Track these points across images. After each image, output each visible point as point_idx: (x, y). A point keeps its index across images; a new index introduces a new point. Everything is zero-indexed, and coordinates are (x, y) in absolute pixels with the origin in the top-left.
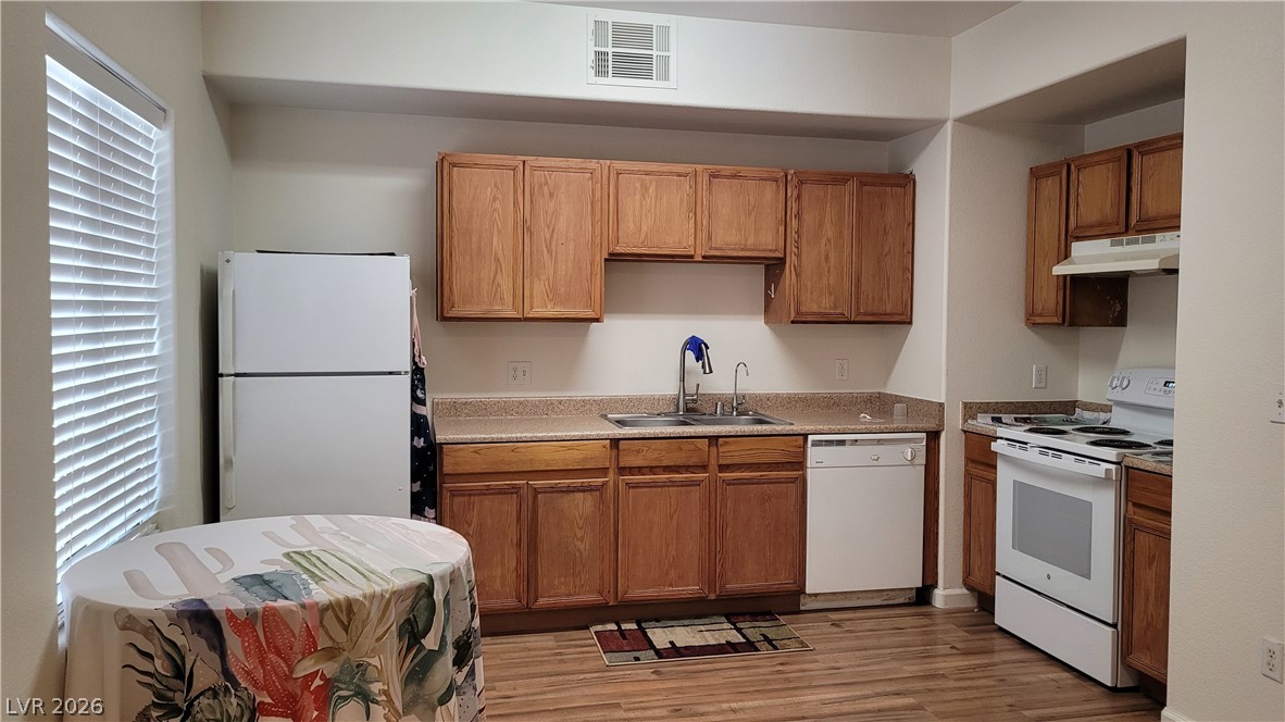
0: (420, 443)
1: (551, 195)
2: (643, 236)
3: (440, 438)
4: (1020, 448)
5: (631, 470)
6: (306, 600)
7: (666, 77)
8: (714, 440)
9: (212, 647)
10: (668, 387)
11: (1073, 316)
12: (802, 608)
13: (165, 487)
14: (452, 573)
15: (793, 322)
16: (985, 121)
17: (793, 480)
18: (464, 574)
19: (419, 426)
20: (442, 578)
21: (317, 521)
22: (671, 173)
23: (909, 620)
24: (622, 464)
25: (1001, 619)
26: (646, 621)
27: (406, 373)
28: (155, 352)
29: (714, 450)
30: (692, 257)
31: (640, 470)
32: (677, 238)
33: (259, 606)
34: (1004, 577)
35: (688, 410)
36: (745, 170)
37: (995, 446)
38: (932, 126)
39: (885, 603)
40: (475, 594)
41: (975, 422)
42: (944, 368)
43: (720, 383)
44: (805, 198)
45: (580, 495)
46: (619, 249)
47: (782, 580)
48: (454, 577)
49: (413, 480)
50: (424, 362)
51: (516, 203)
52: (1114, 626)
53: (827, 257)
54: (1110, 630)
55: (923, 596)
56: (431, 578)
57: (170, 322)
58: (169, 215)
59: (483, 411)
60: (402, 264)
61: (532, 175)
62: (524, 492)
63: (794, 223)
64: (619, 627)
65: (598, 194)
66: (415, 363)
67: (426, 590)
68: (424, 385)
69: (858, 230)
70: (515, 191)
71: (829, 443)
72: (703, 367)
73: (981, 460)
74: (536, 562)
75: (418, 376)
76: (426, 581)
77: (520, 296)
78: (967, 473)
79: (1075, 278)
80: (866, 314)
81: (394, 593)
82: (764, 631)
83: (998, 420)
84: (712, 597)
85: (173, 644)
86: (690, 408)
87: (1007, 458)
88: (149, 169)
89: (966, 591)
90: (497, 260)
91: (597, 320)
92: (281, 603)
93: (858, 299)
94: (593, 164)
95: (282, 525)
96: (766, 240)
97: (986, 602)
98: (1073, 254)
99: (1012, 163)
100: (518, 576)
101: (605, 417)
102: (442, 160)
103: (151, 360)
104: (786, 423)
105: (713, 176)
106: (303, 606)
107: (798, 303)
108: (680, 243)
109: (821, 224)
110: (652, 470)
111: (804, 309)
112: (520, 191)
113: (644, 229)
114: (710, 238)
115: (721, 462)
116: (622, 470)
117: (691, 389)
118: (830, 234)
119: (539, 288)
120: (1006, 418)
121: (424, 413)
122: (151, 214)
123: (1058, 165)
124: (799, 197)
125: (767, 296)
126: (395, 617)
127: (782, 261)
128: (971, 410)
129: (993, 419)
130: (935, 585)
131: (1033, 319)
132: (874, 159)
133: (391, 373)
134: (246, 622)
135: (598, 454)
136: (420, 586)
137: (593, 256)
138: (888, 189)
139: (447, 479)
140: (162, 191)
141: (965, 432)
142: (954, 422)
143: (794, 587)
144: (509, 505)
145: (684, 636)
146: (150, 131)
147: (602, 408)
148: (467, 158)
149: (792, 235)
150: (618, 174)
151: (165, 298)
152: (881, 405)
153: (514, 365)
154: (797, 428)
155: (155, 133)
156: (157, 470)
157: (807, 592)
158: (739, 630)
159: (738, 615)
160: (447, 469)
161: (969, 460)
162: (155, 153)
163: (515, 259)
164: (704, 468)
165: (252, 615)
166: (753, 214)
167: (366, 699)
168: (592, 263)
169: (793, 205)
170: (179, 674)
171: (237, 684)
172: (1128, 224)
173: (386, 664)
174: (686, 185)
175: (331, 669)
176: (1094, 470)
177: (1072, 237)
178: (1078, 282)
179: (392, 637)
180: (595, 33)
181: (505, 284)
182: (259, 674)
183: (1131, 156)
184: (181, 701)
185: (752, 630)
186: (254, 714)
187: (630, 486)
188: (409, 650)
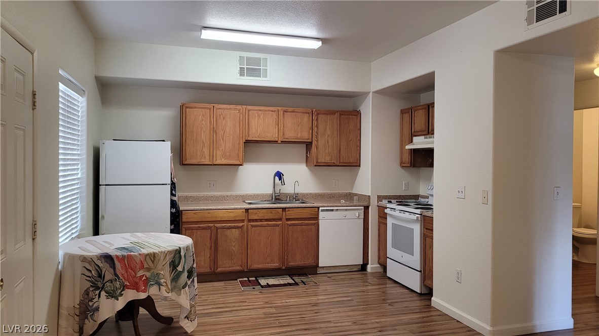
0: (174, 210)
1: (224, 118)
2: (258, 133)
3: (181, 208)
4: (394, 211)
5: (253, 220)
6: (140, 252)
7: (266, 77)
8: (284, 209)
9: (111, 267)
10: (270, 191)
11: (414, 164)
12: (318, 272)
13: (82, 225)
14: (187, 247)
15: (315, 166)
16: (384, 93)
17: (314, 224)
18: (191, 248)
19: (173, 204)
20: (183, 248)
21: (139, 234)
22: (269, 110)
23: (357, 276)
24: (250, 218)
25: (389, 274)
26: (259, 277)
27: (169, 184)
28: (79, 176)
29: (284, 213)
30: (277, 141)
31: (256, 220)
32: (271, 134)
33: (126, 254)
34: (390, 259)
35: (276, 199)
36: (296, 109)
37: (386, 211)
38: (365, 95)
39: (349, 270)
40: (194, 256)
41: (381, 203)
42: (370, 183)
43: (288, 188)
44: (319, 121)
45: (234, 230)
46: (249, 139)
47: (310, 262)
48: (187, 248)
49: (171, 225)
50: (175, 180)
51: (210, 122)
52: (420, 271)
53: (328, 142)
54: (419, 273)
55: (363, 267)
56: (180, 248)
57: (85, 166)
58: (85, 128)
59: (198, 199)
60: (167, 145)
61: (216, 111)
62: (213, 228)
63: (315, 129)
64: (248, 279)
65: (241, 118)
66: (172, 181)
67: (178, 251)
68: (175, 189)
69: (339, 132)
70: (210, 117)
71: (327, 210)
72: (282, 182)
73: (383, 217)
74: (217, 255)
75: (173, 185)
76: (179, 249)
77: (212, 156)
78: (379, 221)
79: (414, 150)
80: (343, 163)
81: (168, 251)
82: (302, 279)
83: (390, 202)
84: (284, 268)
85: (98, 266)
86: (277, 198)
87: (391, 215)
88: (79, 111)
89: (379, 266)
90: (203, 143)
91: (241, 165)
92: (132, 253)
93: (340, 157)
94: (239, 107)
95: (127, 235)
96: (305, 135)
97: (385, 267)
98: (414, 141)
99: (394, 108)
100: (210, 260)
101: (244, 202)
102: (183, 106)
103: (78, 179)
104: (311, 203)
105: (285, 111)
106: (140, 254)
107: (317, 159)
108: (272, 136)
109: (326, 129)
110: (261, 220)
111: (319, 161)
112: (212, 117)
113: (259, 131)
114: (284, 134)
115: (287, 217)
116: (250, 221)
117: (277, 191)
118: (329, 134)
119: (219, 153)
120: (393, 201)
121: (175, 199)
122: (79, 127)
123: (409, 109)
124: (317, 120)
125: (307, 156)
126: (169, 259)
127: (311, 143)
128: (380, 198)
129: (388, 201)
130: (368, 264)
131: (402, 165)
132: (347, 105)
133: (163, 184)
134: (122, 259)
135: (240, 214)
136: (177, 250)
137: (240, 141)
138: (351, 116)
139: (184, 224)
140: (83, 119)
141: (378, 206)
142: (374, 203)
143: (314, 264)
144: (207, 233)
145: (271, 281)
146: (79, 98)
147: (243, 198)
148: (192, 105)
149: (315, 134)
150: (249, 111)
151: (82, 157)
152: (349, 197)
153: (210, 182)
154: (315, 205)
155: (80, 99)
156: (79, 219)
157: (320, 266)
158: (293, 280)
159: (293, 275)
160: (184, 220)
161: (380, 217)
162: (80, 106)
163: (210, 142)
164: (280, 219)
165: (124, 257)
166: (300, 127)
167: (159, 284)
168: (239, 144)
169: (315, 123)
170: (100, 276)
171: (119, 278)
172: (429, 131)
173: (166, 274)
174: (275, 114)
175: (148, 274)
176: (414, 217)
177: (413, 135)
178: (415, 151)
179: (167, 266)
180: (240, 61)
181: (206, 152)
182: (126, 275)
183: (429, 108)
184: (100, 285)
185: (297, 279)
186: (124, 287)
187: (253, 226)
188: (173, 270)
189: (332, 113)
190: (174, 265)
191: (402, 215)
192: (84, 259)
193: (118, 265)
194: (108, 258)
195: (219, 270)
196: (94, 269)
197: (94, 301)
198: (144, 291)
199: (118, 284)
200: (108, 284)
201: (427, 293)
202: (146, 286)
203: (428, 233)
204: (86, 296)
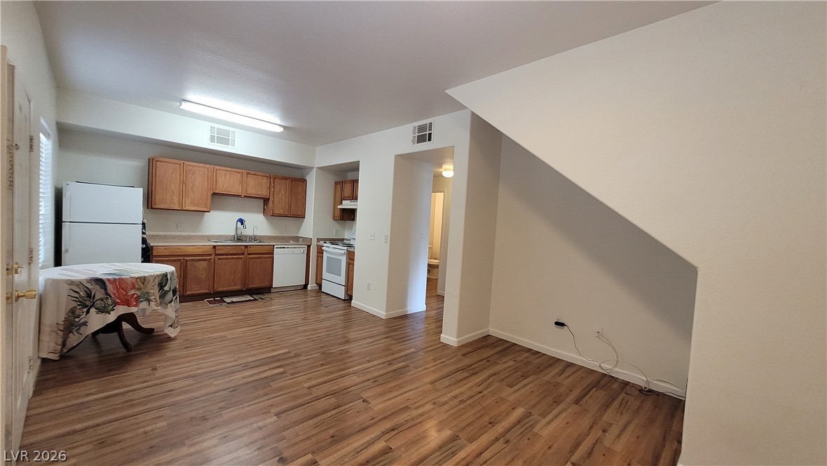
0: (144, 246)
1: (194, 174)
3: (151, 245)
4: (328, 248)
5: (219, 255)
6: (131, 276)
7: (233, 145)
8: (246, 246)
9: (102, 288)
10: (233, 233)
11: (342, 218)
12: (272, 291)
14: (172, 272)
15: (271, 216)
17: (270, 258)
19: (144, 241)
20: (168, 273)
22: (235, 172)
23: (301, 292)
24: (216, 253)
25: (323, 290)
26: (223, 297)
27: (140, 224)
29: (246, 249)
30: (241, 196)
31: (222, 255)
32: (236, 190)
33: (117, 278)
34: (324, 280)
35: (238, 239)
36: (258, 173)
37: (323, 248)
38: (310, 169)
39: (295, 289)
41: (319, 243)
42: (312, 230)
43: (248, 231)
44: (276, 182)
45: (202, 262)
46: (216, 192)
47: (266, 284)
50: (145, 221)
51: (180, 175)
53: (282, 199)
54: (344, 287)
55: (305, 287)
56: (165, 273)
59: (165, 238)
60: (140, 191)
61: (186, 167)
62: (183, 261)
63: (272, 189)
64: (215, 299)
65: (210, 175)
66: (143, 221)
68: (145, 229)
69: (291, 193)
70: (180, 171)
71: (281, 248)
72: (243, 227)
73: (320, 252)
75: (143, 224)
77: (181, 203)
78: (317, 256)
80: (292, 214)
81: (156, 275)
82: (260, 297)
84: (245, 290)
85: (88, 288)
87: (326, 251)
89: (316, 284)
90: (173, 191)
91: (208, 212)
92: (124, 277)
93: (290, 210)
94: (208, 166)
95: (105, 265)
96: (264, 193)
97: (320, 286)
98: (343, 203)
99: (331, 180)
101: (211, 240)
102: (150, 159)
104: (267, 243)
105: (248, 174)
107: (273, 211)
109: (280, 190)
110: (227, 255)
112: (182, 172)
113: (225, 187)
114: (246, 191)
115: (248, 253)
116: (216, 255)
117: (239, 233)
118: (283, 193)
119: (188, 201)
120: (327, 242)
121: (145, 237)
123: (340, 182)
124: (274, 182)
125: (264, 208)
126: (157, 281)
127: (268, 199)
128: (319, 240)
129: (324, 242)
130: (308, 284)
131: (334, 218)
132: (297, 174)
133: (136, 224)
134: (113, 282)
135: (212, 251)
136: (163, 274)
137: (208, 193)
138: (299, 183)
139: (155, 257)
141: (317, 245)
142: (314, 243)
143: (269, 286)
145: (235, 299)
147: (209, 238)
148: (163, 159)
149: (272, 192)
150: (217, 170)
152: (296, 239)
153: (177, 224)
154: (271, 244)
157: (273, 287)
158: (253, 297)
159: (252, 294)
160: (154, 254)
161: (318, 252)
163: (180, 192)
164: (243, 254)
165: (115, 280)
166: (260, 186)
167: (149, 301)
168: (207, 195)
169: (272, 184)
170: (89, 296)
171: (110, 296)
172: (354, 197)
173: (155, 292)
174: (239, 175)
175: (139, 293)
176: (343, 252)
177: (343, 199)
178: (344, 210)
179: (156, 287)
180: (211, 129)
181: (176, 199)
182: (117, 295)
183: (355, 182)
184: (88, 303)
185: (256, 297)
186: (115, 304)
187: (219, 259)
188: (160, 290)
189: (286, 178)
190: (161, 286)
191: (334, 250)
192: (71, 283)
193: (110, 287)
194: (100, 282)
195: (188, 293)
196: (83, 290)
197: (81, 317)
198: (135, 306)
199: (110, 301)
200: (98, 302)
201: (349, 298)
202: (137, 301)
203: (351, 262)
204: (71, 315)
